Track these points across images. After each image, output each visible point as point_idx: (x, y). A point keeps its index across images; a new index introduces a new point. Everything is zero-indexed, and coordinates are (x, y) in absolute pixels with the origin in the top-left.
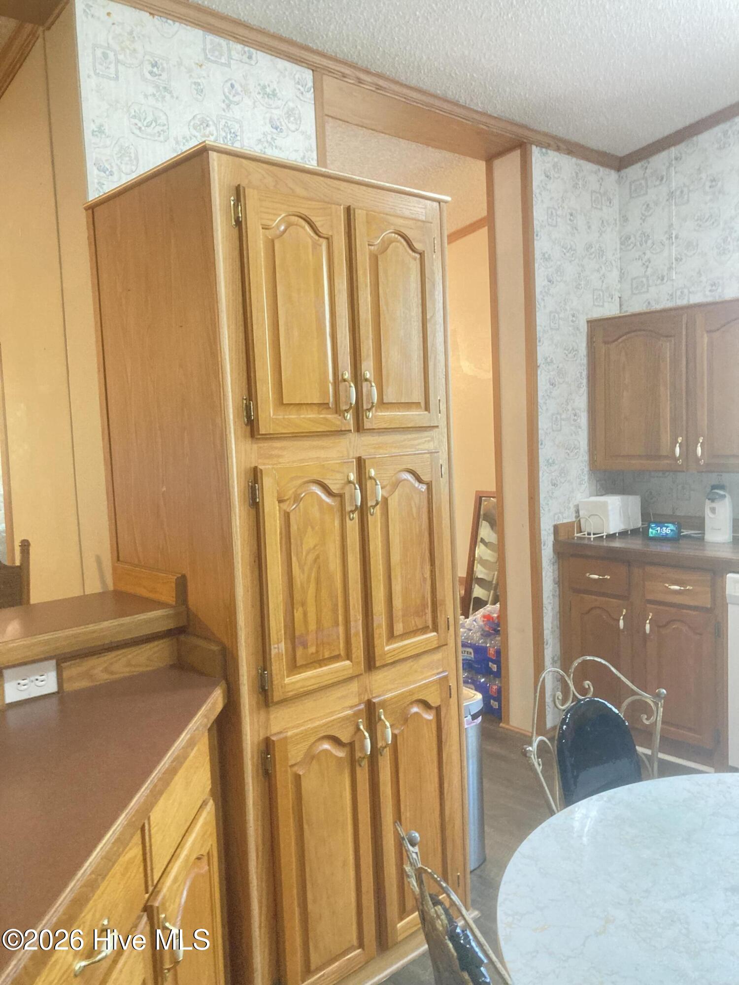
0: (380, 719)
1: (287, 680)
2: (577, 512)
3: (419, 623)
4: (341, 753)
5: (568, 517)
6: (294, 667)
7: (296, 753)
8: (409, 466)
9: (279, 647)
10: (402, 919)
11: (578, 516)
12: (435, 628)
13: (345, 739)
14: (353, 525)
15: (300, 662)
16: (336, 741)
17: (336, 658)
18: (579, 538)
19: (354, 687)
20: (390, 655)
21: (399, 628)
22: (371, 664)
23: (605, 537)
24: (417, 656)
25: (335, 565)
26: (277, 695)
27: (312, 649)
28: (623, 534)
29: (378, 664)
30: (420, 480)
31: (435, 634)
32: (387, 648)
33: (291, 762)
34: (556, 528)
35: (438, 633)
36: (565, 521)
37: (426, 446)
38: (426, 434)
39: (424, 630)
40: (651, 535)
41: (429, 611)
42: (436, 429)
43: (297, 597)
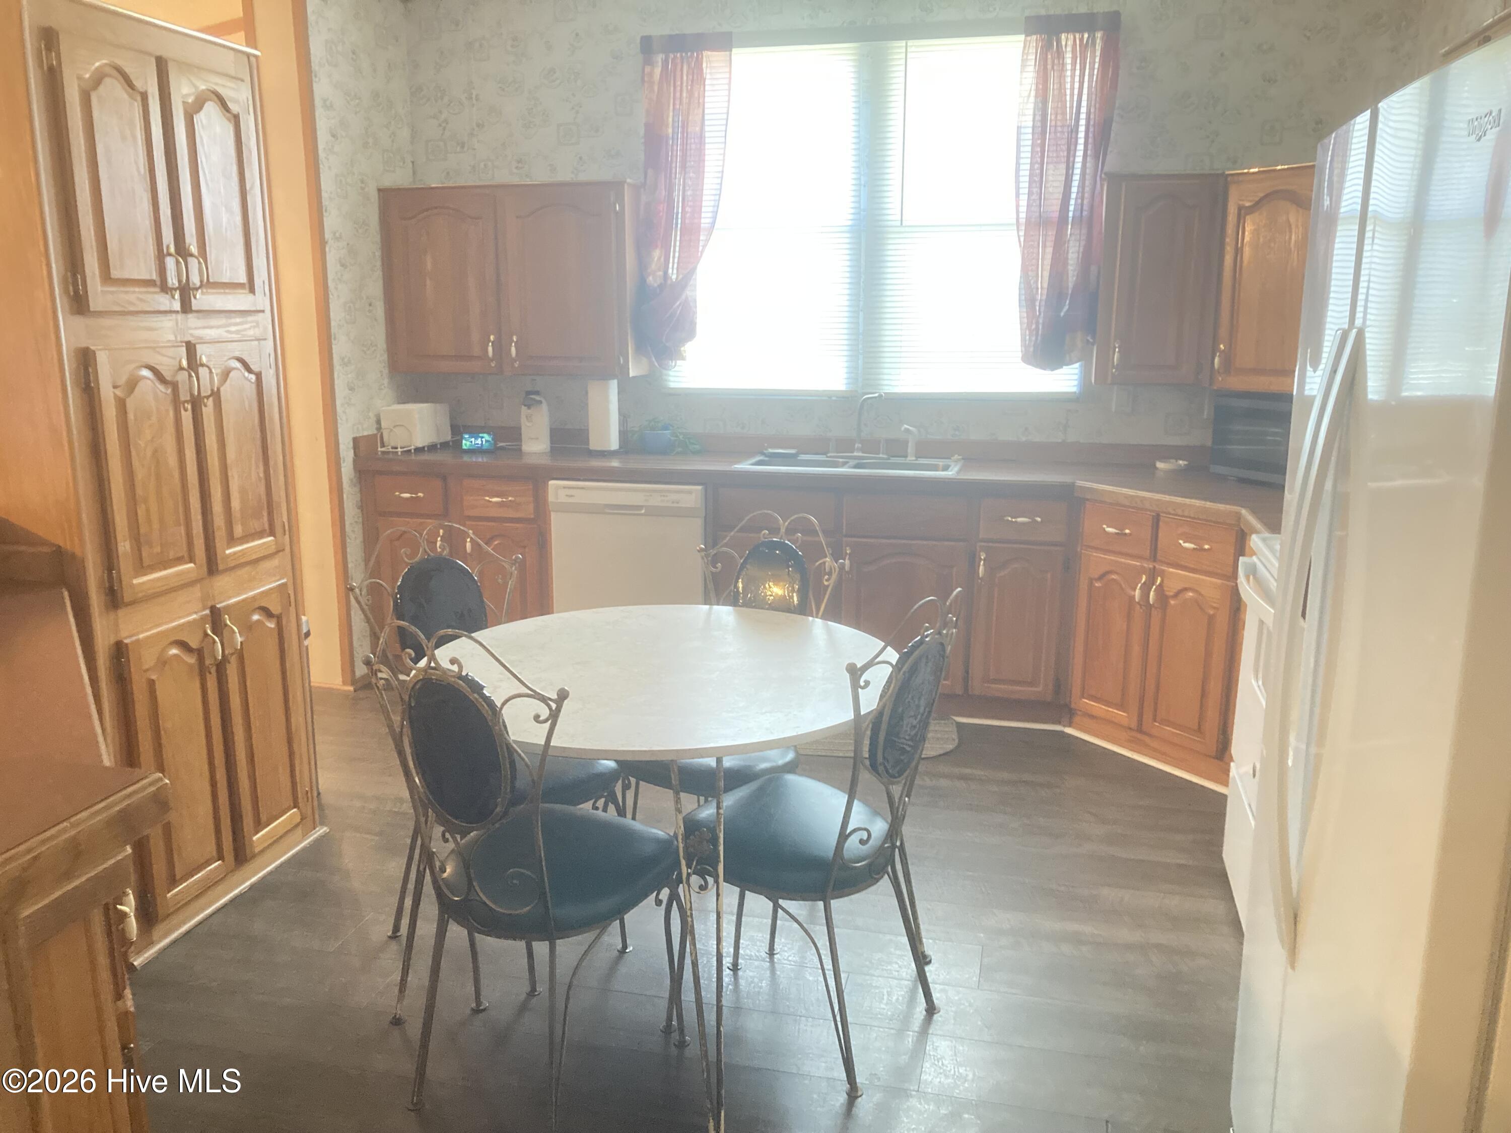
0: (226, 625)
1: (135, 581)
2: (378, 422)
3: (255, 525)
4: (191, 660)
5: (368, 430)
6: (142, 568)
7: (149, 659)
8: (237, 354)
9: (124, 546)
10: (257, 833)
11: (379, 428)
12: (272, 533)
13: (194, 645)
14: (187, 417)
15: (146, 562)
16: (183, 645)
17: (179, 560)
18: (383, 453)
19: (196, 592)
20: (232, 558)
21: (238, 530)
22: (212, 567)
23: (413, 451)
24: (257, 561)
25: (172, 461)
26: (127, 597)
27: (158, 549)
28: (432, 448)
29: (221, 567)
30: (250, 371)
31: (271, 538)
32: (228, 552)
33: (146, 667)
34: (356, 441)
35: (275, 536)
36: (366, 433)
37: (251, 332)
38: (250, 318)
39: (260, 534)
40: (464, 447)
41: (265, 514)
42: (261, 314)
43: (139, 492)
